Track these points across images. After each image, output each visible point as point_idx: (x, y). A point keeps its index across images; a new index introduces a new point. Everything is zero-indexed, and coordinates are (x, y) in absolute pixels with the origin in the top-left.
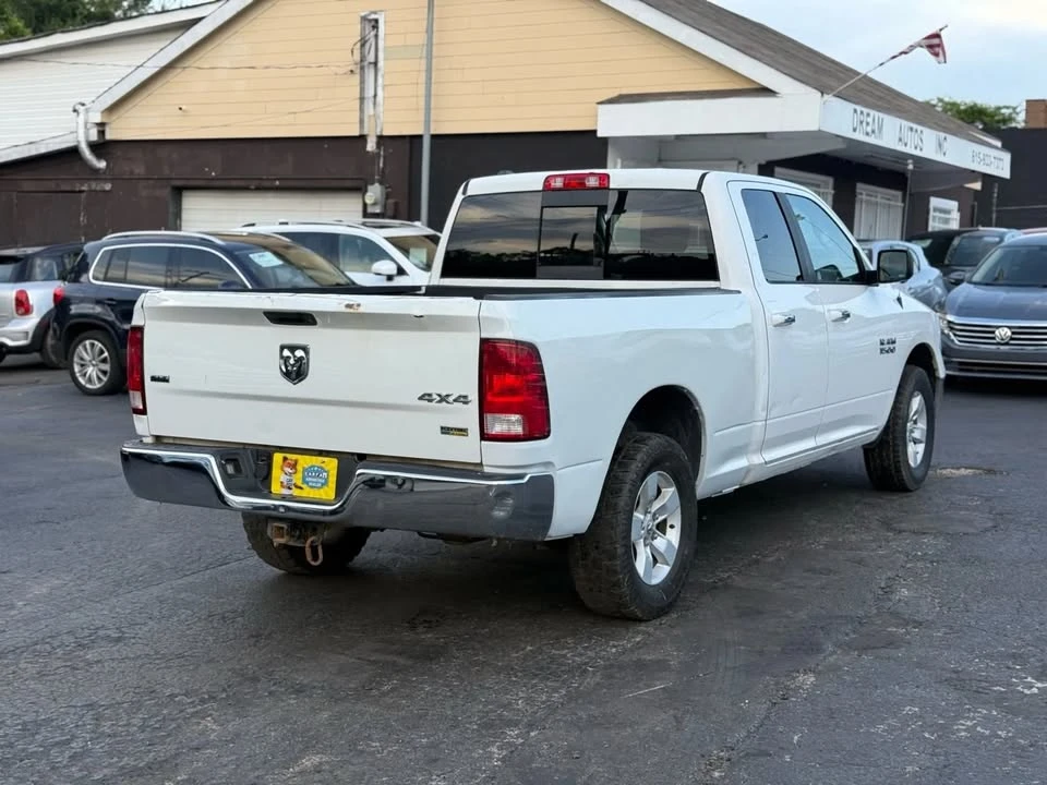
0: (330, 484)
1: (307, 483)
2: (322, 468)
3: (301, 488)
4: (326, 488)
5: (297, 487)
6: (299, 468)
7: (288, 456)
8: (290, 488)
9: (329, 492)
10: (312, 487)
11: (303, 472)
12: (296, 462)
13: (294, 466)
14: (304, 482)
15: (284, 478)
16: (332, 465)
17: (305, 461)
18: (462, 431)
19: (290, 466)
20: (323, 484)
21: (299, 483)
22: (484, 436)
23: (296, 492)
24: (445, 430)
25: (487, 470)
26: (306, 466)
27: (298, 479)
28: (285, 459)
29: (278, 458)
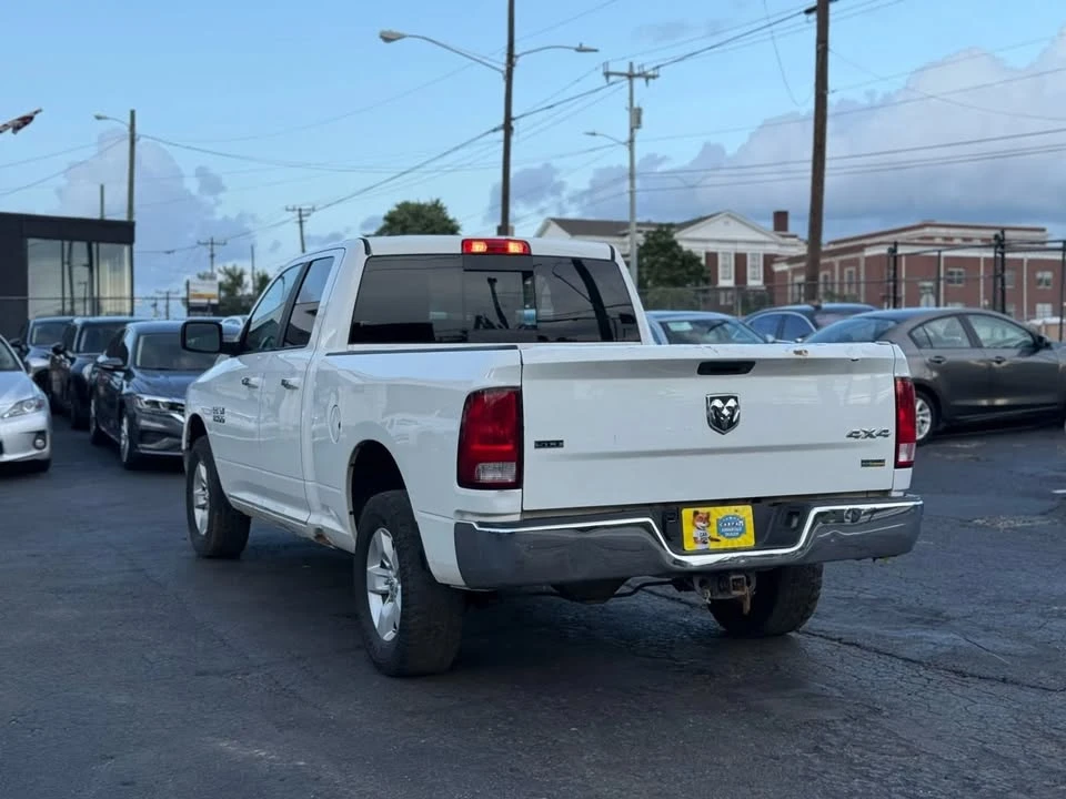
0: (748, 531)
1: (723, 534)
2: (737, 517)
3: (718, 540)
4: (743, 536)
5: (712, 540)
6: (713, 520)
7: (700, 510)
8: (705, 543)
9: (749, 539)
10: (728, 537)
11: (718, 525)
12: (708, 514)
13: (707, 519)
14: (720, 532)
15: (696, 533)
16: (746, 512)
17: (718, 513)
18: (880, 462)
19: (701, 519)
20: (740, 533)
21: (715, 535)
22: (898, 465)
23: (712, 545)
24: (865, 463)
25: (894, 494)
26: (720, 518)
27: (712, 531)
28: (696, 513)
29: (687, 513)
